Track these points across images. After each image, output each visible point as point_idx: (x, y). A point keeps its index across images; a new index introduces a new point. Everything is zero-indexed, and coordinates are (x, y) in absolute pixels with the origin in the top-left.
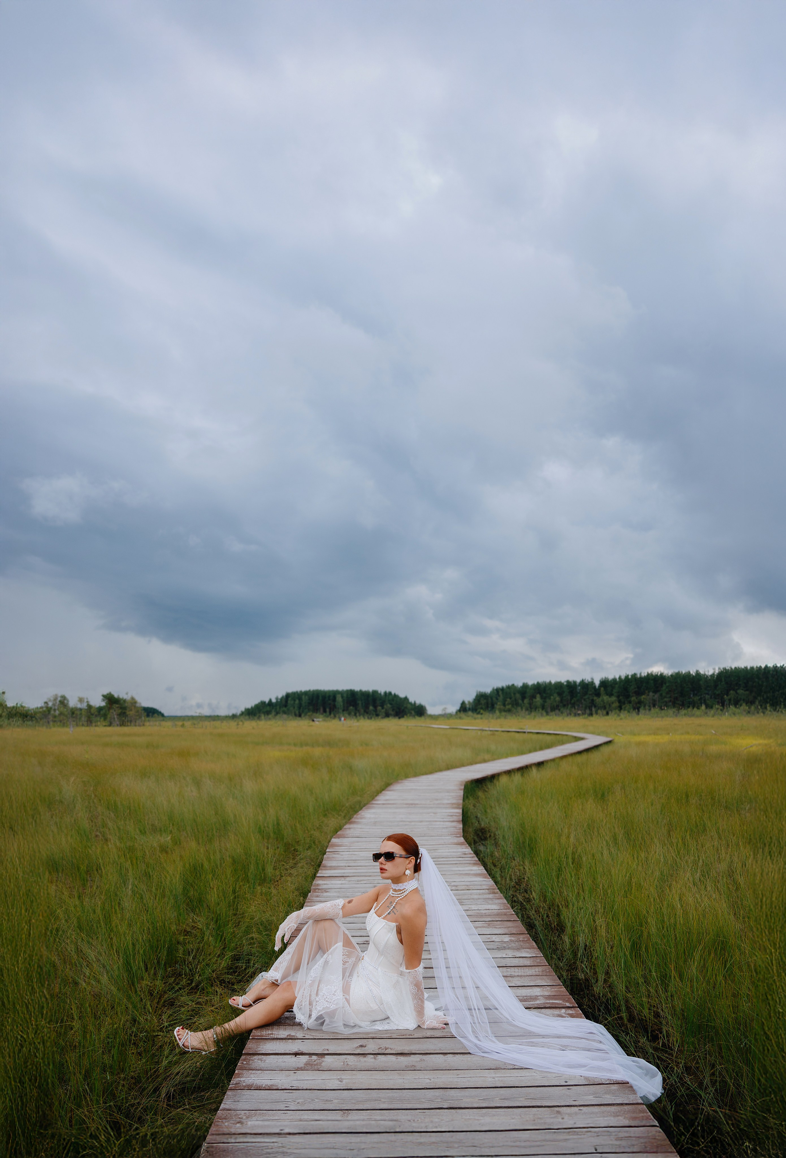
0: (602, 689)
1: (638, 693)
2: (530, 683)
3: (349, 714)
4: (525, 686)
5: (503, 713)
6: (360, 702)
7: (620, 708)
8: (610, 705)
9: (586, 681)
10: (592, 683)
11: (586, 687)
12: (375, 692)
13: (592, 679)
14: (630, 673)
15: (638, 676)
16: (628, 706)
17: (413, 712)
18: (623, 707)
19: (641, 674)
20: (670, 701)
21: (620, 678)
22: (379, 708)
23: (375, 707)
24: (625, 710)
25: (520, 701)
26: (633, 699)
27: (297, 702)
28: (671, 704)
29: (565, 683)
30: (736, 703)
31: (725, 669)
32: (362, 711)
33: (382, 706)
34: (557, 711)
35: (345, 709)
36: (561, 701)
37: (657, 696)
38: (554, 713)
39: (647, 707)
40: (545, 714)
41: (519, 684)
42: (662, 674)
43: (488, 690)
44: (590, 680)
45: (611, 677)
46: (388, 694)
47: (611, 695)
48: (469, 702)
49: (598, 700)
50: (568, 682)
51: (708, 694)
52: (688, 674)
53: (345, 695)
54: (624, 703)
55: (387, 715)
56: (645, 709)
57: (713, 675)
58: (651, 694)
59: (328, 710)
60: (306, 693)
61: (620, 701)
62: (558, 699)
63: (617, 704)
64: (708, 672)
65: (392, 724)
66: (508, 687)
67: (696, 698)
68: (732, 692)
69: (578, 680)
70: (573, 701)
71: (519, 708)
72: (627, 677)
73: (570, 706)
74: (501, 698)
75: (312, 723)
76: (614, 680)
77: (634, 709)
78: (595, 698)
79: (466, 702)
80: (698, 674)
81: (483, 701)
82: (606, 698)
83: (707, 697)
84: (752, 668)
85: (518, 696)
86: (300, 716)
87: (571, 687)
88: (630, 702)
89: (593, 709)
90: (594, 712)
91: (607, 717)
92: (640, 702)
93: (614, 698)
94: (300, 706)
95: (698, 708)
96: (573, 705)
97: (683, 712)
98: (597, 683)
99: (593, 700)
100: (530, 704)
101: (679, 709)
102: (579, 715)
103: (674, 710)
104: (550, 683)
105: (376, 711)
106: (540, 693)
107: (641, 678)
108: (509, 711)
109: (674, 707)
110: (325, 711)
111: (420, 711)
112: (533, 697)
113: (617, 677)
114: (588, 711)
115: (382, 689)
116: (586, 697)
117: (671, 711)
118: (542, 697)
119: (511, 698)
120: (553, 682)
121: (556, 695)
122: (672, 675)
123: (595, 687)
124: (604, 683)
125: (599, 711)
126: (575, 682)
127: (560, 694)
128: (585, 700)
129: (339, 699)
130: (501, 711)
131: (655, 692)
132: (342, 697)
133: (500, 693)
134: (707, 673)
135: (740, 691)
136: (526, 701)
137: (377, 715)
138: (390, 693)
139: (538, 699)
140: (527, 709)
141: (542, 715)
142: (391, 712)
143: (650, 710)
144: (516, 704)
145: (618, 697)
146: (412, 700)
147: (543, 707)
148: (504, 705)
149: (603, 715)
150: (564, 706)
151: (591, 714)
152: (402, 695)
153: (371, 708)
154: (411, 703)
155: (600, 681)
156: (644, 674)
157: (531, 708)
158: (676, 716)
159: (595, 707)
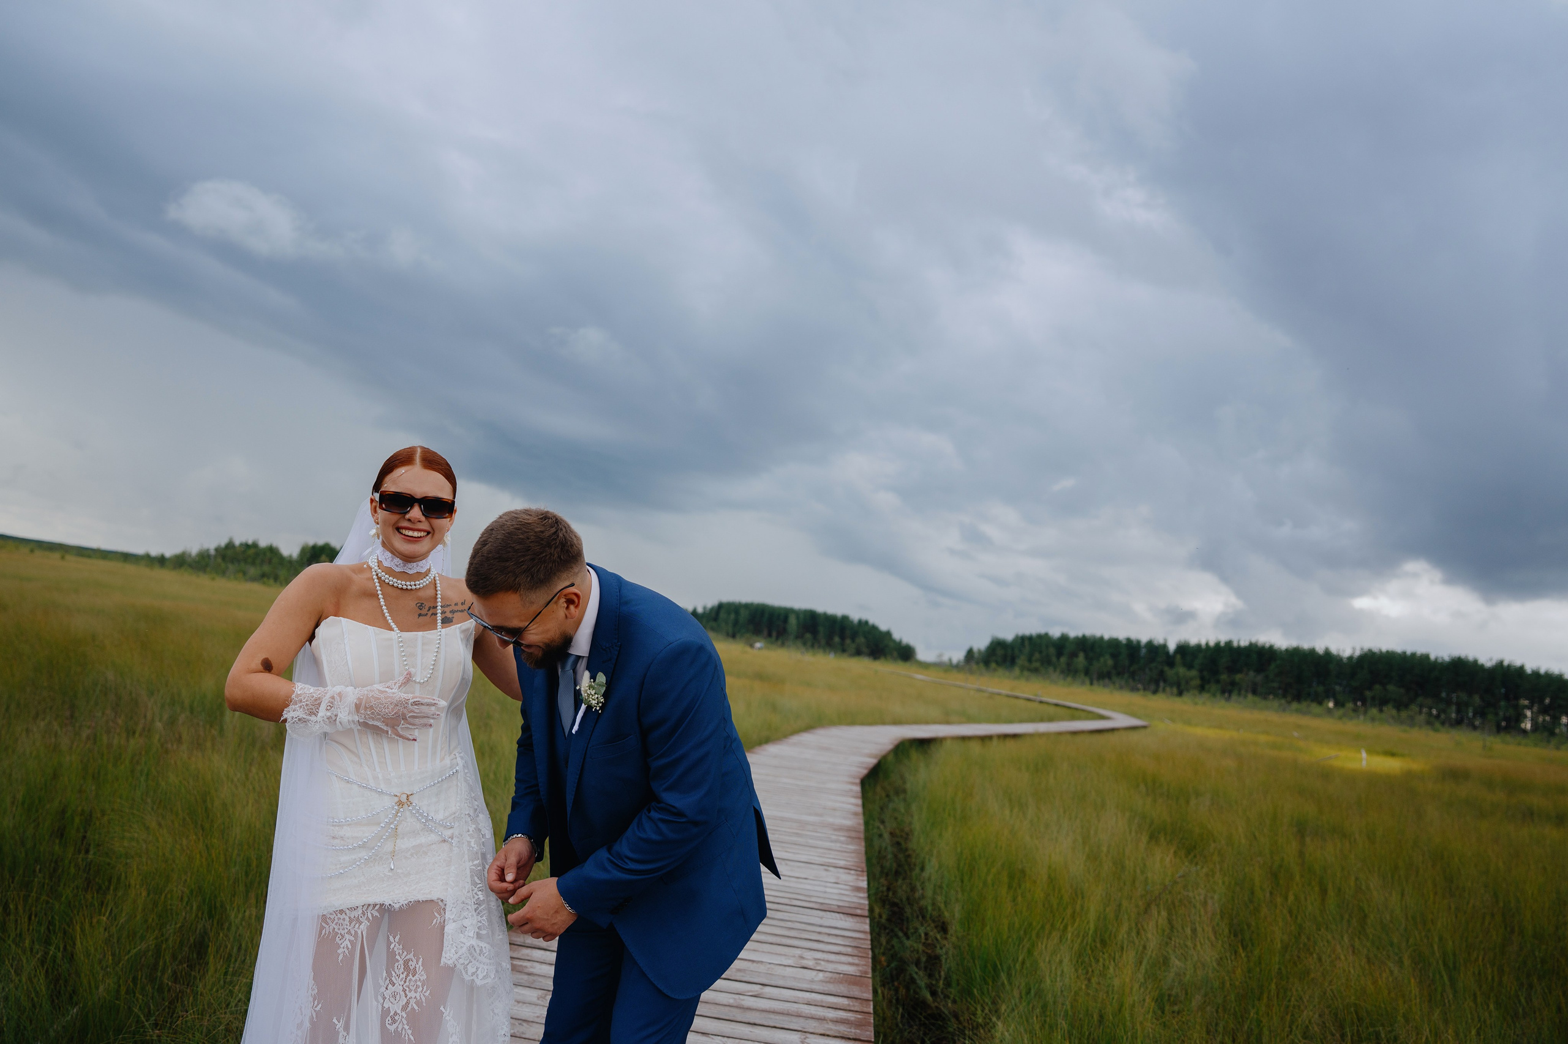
0: (1178, 657)
1: (1232, 669)
2: (1072, 634)
3: (805, 644)
4: (1064, 638)
5: (1026, 673)
6: (821, 629)
7: (1202, 688)
8: (1187, 683)
9: (1156, 643)
10: (1164, 647)
11: (1155, 651)
12: (845, 618)
13: (1166, 640)
14: (1223, 639)
15: (1235, 644)
16: (1214, 687)
17: (895, 654)
18: (1207, 687)
19: (1239, 642)
20: (1280, 688)
21: (1207, 644)
22: (848, 641)
23: (843, 638)
24: (1208, 691)
25: (1054, 659)
26: (1224, 677)
27: (732, 616)
28: (1280, 692)
29: (1124, 642)
30: (1382, 702)
31: (1370, 650)
32: (823, 642)
33: (853, 639)
34: (1107, 681)
35: (799, 636)
36: (1115, 667)
37: (1259, 678)
38: (1101, 682)
39: (1243, 692)
40: (1088, 681)
41: (1056, 632)
42: (1271, 647)
43: (1009, 636)
44: (1161, 641)
45: (1193, 641)
46: (863, 624)
47: (1190, 667)
48: (979, 651)
49: (1170, 673)
50: (1129, 640)
51: (1340, 685)
52: (1312, 652)
53: (801, 616)
54: (1209, 682)
55: (858, 653)
56: (1239, 694)
57: (1350, 658)
58: (1252, 674)
59: (774, 634)
60: (747, 606)
61: (1202, 678)
62: (1110, 662)
63: (1197, 682)
64: (1344, 651)
65: (861, 666)
66: (1040, 636)
67: (1321, 689)
68: (1377, 687)
69: (1144, 640)
70: (1132, 669)
71: (1051, 669)
72: (1218, 645)
73: (1126, 675)
74: (1027, 650)
75: (748, 649)
76: (1199, 646)
77: (1223, 692)
78: (1166, 669)
79: (975, 649)
80: (1327, 653)
81: (1000, 652)
82: (1182, 670)
83: (1338, 688)
84: (1413, 655)
85: (1052, 651)
86: (734, 636)
87: (1132, 647)
88: (1218, 682)
89: (1162, 684)
90: (1161, 689)
91: (1178, 700)
92: (1233, 684)
93: (1194, 673)
94: (736, 623)
95: (1320, 703)
96: (1133, 675)
97: (1295, 705)
98: (1172, 647)
99: (1162, 673)
100: (1069, 665)
101: (1289, 703)
102: (1138, 690)
103: (1283, 701)
104: (1102, 638)
105: (842, 643)
106: (1085, 651)
107: (1239, 648)
108: (1036, 671)
109: (1284, 696)
110: (770, 635)
111: (906, 654)
112: (1074, 655)
113: (1203, 643)
114: (1153, 687)
115: (855, 616)
116: (1153, 665)
117: (1276, 704)
118: (1087, 657)
119: (1040, 652)
120: (1106, 637)
121: (1107, 657)
122: (1287, 650)
123: (1168, 653)
124: (1183, 649)
125: (1168, 689)
126: (1139, 642)
127: (1114, 656)
128: (1151, 669)
129: (793, 621)
130: (1022, 669)
131: (1259, 671)
132: (798, 618)
133: (1027, 643)
134: (1341, 654)
135: (1391, 687)
136: (1063, 660)
137: (844, 651)
138: (867, 623)
139: (1081, 660)
140: (1062, 672)
141: (1083, 683)
142: (865, 649)
143: (1245, 697)
144: (1047, 662)
145: (1201, 671)
146: (896, 635)
147: (1087, 672)
148: (1030, 661)
149: (1172, 694)
150: (1119, 674)
151: (1155, 692)
152: (883, 627)
153: (837, 639)
154: (894, 641)
155: (1177, 645)
156: (1244, 643)
157: (1070, 672)
158: (1284, 710)
159: (1165, 681)
